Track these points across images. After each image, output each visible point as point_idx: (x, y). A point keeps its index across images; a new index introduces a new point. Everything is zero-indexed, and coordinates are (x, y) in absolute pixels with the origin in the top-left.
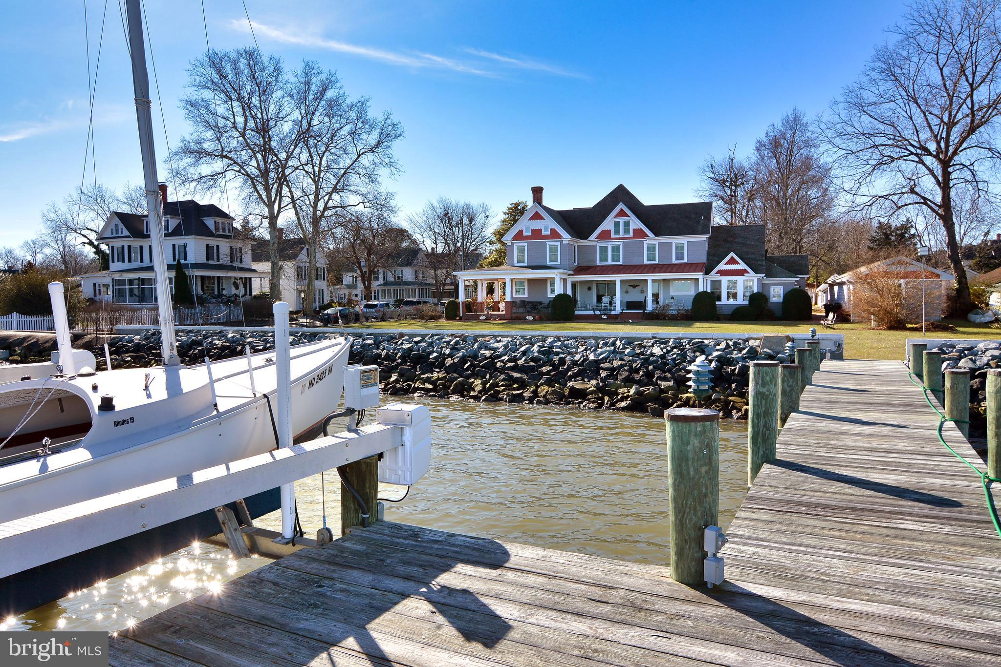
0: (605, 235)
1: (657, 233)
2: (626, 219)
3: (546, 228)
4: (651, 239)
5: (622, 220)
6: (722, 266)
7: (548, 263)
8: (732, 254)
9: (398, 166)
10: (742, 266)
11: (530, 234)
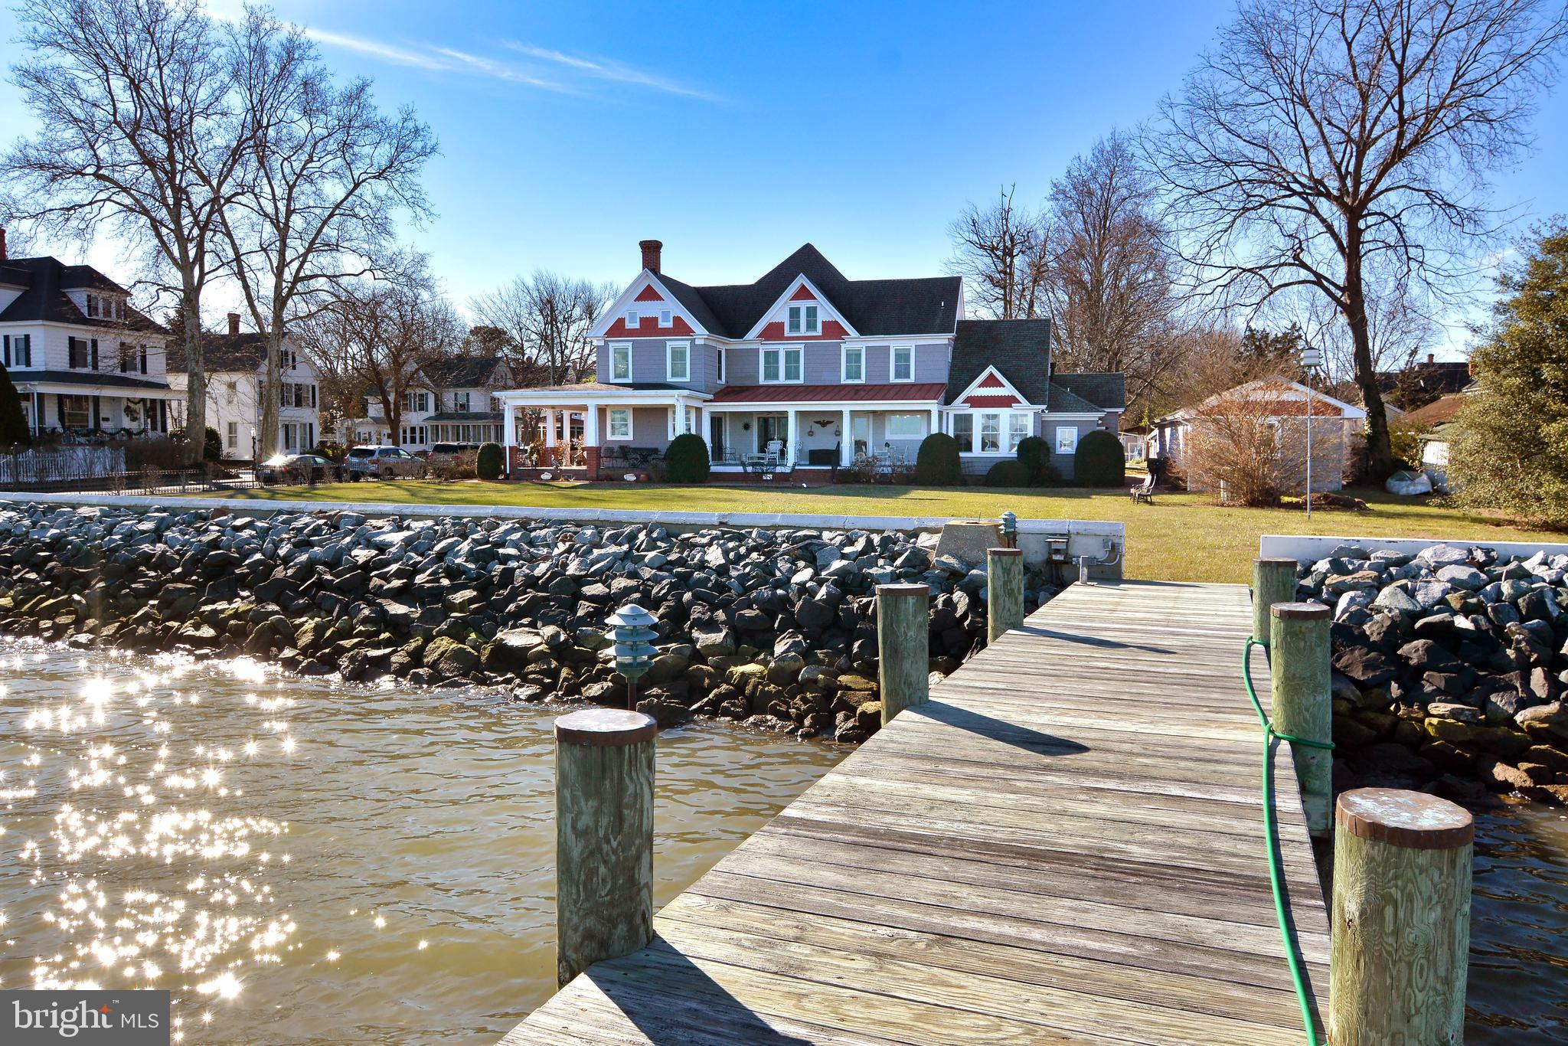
0: (774, 332)
1: (863, 329)
2: (810, 303)
3: (666, 314)
4: (853, 341)
5: (803, 305)
6: (974, 390)
7: (670, 379)
8: (991, 369)
9: (427, 206)
10: (1008, 390)
11: (637, 325)
